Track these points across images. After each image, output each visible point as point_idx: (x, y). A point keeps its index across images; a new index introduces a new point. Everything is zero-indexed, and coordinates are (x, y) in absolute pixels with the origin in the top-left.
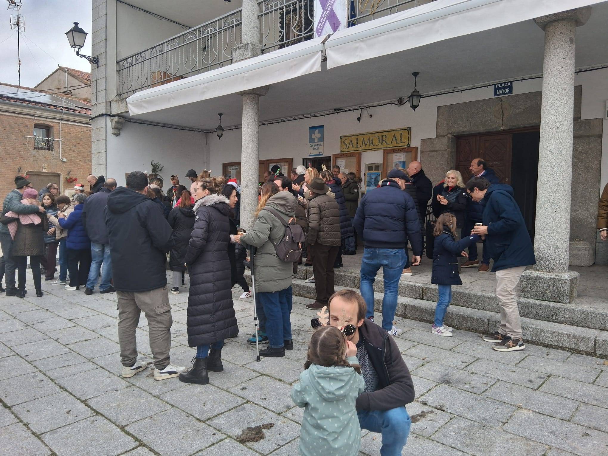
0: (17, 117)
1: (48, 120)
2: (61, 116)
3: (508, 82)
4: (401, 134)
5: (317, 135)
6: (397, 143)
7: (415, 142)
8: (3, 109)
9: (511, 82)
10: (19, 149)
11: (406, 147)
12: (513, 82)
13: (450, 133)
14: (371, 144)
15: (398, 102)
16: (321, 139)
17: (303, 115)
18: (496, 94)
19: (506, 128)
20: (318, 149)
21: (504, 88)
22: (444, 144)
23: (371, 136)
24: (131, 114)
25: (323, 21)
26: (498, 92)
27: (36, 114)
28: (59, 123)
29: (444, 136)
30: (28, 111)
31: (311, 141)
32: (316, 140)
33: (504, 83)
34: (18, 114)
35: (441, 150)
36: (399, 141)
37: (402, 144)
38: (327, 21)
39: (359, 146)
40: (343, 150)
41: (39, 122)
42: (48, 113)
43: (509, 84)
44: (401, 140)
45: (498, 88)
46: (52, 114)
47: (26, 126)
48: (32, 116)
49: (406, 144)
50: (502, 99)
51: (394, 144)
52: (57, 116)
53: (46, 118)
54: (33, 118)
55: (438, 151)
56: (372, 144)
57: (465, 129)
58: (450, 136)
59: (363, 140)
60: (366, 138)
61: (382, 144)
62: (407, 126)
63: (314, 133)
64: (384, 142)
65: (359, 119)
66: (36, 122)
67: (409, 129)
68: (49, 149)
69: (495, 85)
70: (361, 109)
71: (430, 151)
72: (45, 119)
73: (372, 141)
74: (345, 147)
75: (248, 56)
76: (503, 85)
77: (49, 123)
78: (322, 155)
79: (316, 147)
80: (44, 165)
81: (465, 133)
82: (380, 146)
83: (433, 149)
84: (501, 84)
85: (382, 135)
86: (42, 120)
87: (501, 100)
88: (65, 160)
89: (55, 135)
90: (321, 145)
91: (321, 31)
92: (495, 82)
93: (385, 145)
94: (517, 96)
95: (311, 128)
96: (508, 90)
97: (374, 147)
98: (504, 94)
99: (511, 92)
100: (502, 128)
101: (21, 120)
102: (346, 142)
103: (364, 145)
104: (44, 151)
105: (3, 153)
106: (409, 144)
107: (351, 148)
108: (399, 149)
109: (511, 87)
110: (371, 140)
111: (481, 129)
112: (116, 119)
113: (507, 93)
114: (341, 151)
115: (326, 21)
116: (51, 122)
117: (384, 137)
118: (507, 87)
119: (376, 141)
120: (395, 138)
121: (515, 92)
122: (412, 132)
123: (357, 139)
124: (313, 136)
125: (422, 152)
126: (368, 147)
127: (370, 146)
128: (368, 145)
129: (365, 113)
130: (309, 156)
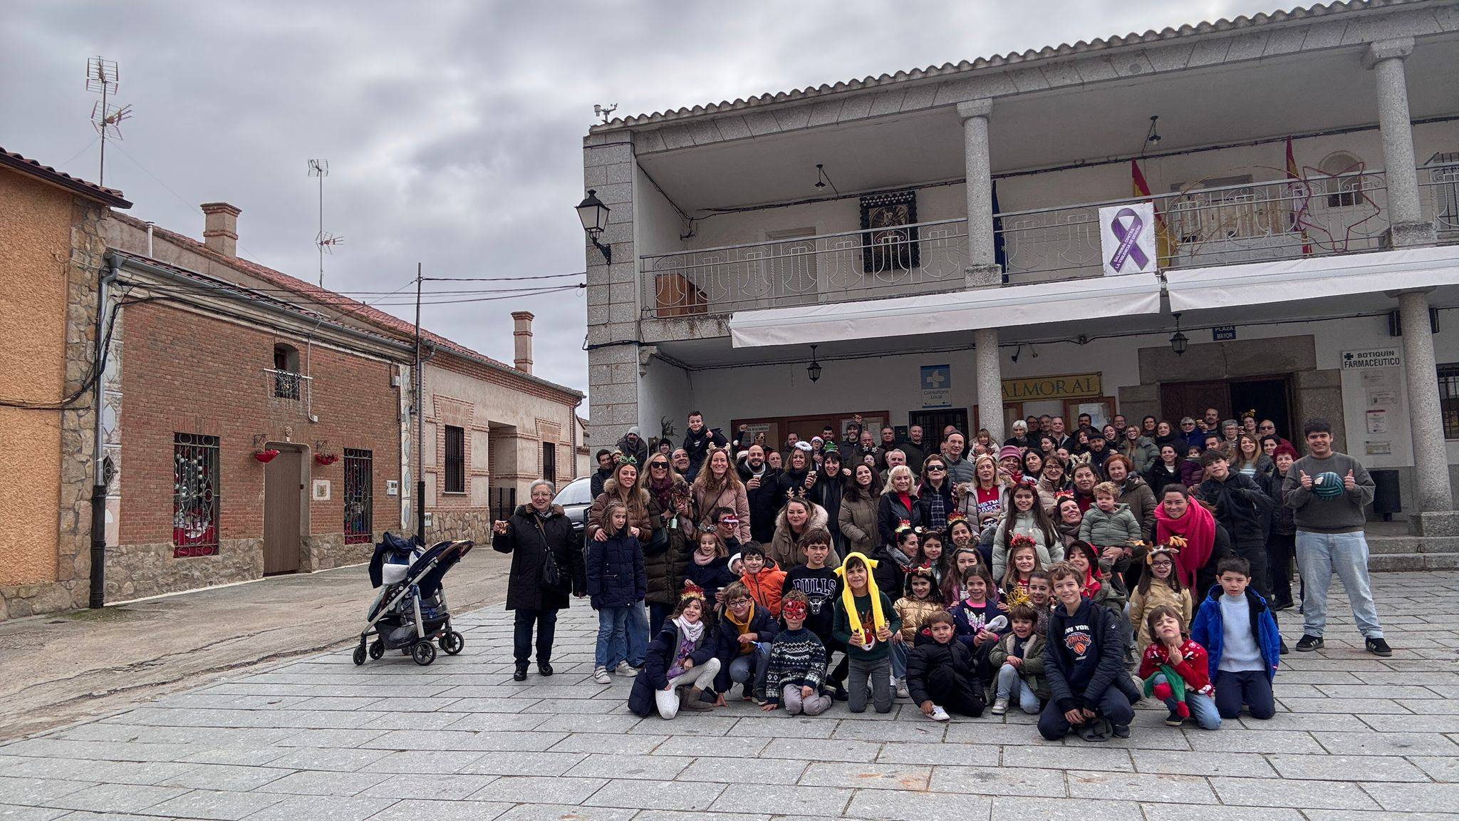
0: (253, 329)
1: (293, 337)
2: (312, 329)
3: (1229, 326)
4: (1088, 379)
5: (936, 377)
6: (1082, 391)
7: (1110, 391)
8: (239, 313)
9: (1234, 327)
10: (256, 395)
11: (1096, 396)
13: (1159, 381)
14: (1039, 392)
15: (1081, 340)
16: (946, 384)
17: (913, 349)
18: (1215, 338)
19: (1231, 377)
20: (940, 397)
21: (1224, 332)
22: (1153, 393)
23: (1039, 382)
24: (736, 344)
25: (1121, 255)
26: (1219, 336)
27: (280, 324)
28: (307, 343)
29: (1151, 384)
30: (270, 318)
31: (926, 385)
32: (936, 385)
33: (1225, 327)
34: (257, 324)
35: (1150, 401)
36: (1085, 389)
37: (1090, 393)
38: (1129, 255)
39: (1018, 394)
41: (283, 340)
42: (296, 324)
43: (1231, 328)
44: (1089, 388)
45: (1218, 332)
46: (300, 325)
47: (265, 349)
48: (275, 328)
49: (1096, 393)
50: (1224, 344)
51: (1078, 392)
52: (306, 329)
53: (292, 333)
54: (274, 332)
55: (1144, 401)
56: (1042, 392)
58: (1159, 384)
59: (1026, 386)
60: (1031, 384)
61: (1058, 393)
62: (1096, 370)
63: (930, 375)
64: (1061, 390)
65: (1015, 359)
66: (278, 340)
67: (1099, 374)
68: (294, 397)
69: (1214, 328)
70: (1019, 345)
71: (1133, 402)
72: (289, 335)
73: (1041, 388)
75: (996, 282)
76: (1224, 329)
77: (293, 344)
78: (950, 406)
79: (935, 395)
80: (289, 429)
82: (1054, 395)
83: (1136, 399)
84: (1221, 328)
85: (1057, 382)
86: (286, 338)
87: (1223, 346)
88: (316, 419)
89: (302, 368)
90: (947, 392)
91: (1121, 266)
92: (1213, 325)
93: (1062, 394)
94: (1241, 341)
95: (923, 368)
96: (1231, 335)
97: (1042, 396)
98: (1226, 339)
99: (1234, 337)
100: (1225, 377)
101: (258, 336)
103: (1027, 393)
104: (287, 400)
105: (234, 404)
106: (1101, 392)
108: (1089, 399)
109: (1233, 332)
110: (1038, 387)
111: (1199, 377)
112: (654, 350)
113: (1230, 338)
115: (1126, 256)
116: (295, 340)
117: (1061, 384)
118: (1229, 332)
119: (1047, 388)
120: (1079, 384)
121: (1238, 338)
122: (1104, 378)
123: (1015, 385)
124: (929, 379)
125: (1121, 403)
126: (1034, 395)
127: (1038, 394)
128: (1035, 392)
129: (1025, 351)
130: (924, 407)
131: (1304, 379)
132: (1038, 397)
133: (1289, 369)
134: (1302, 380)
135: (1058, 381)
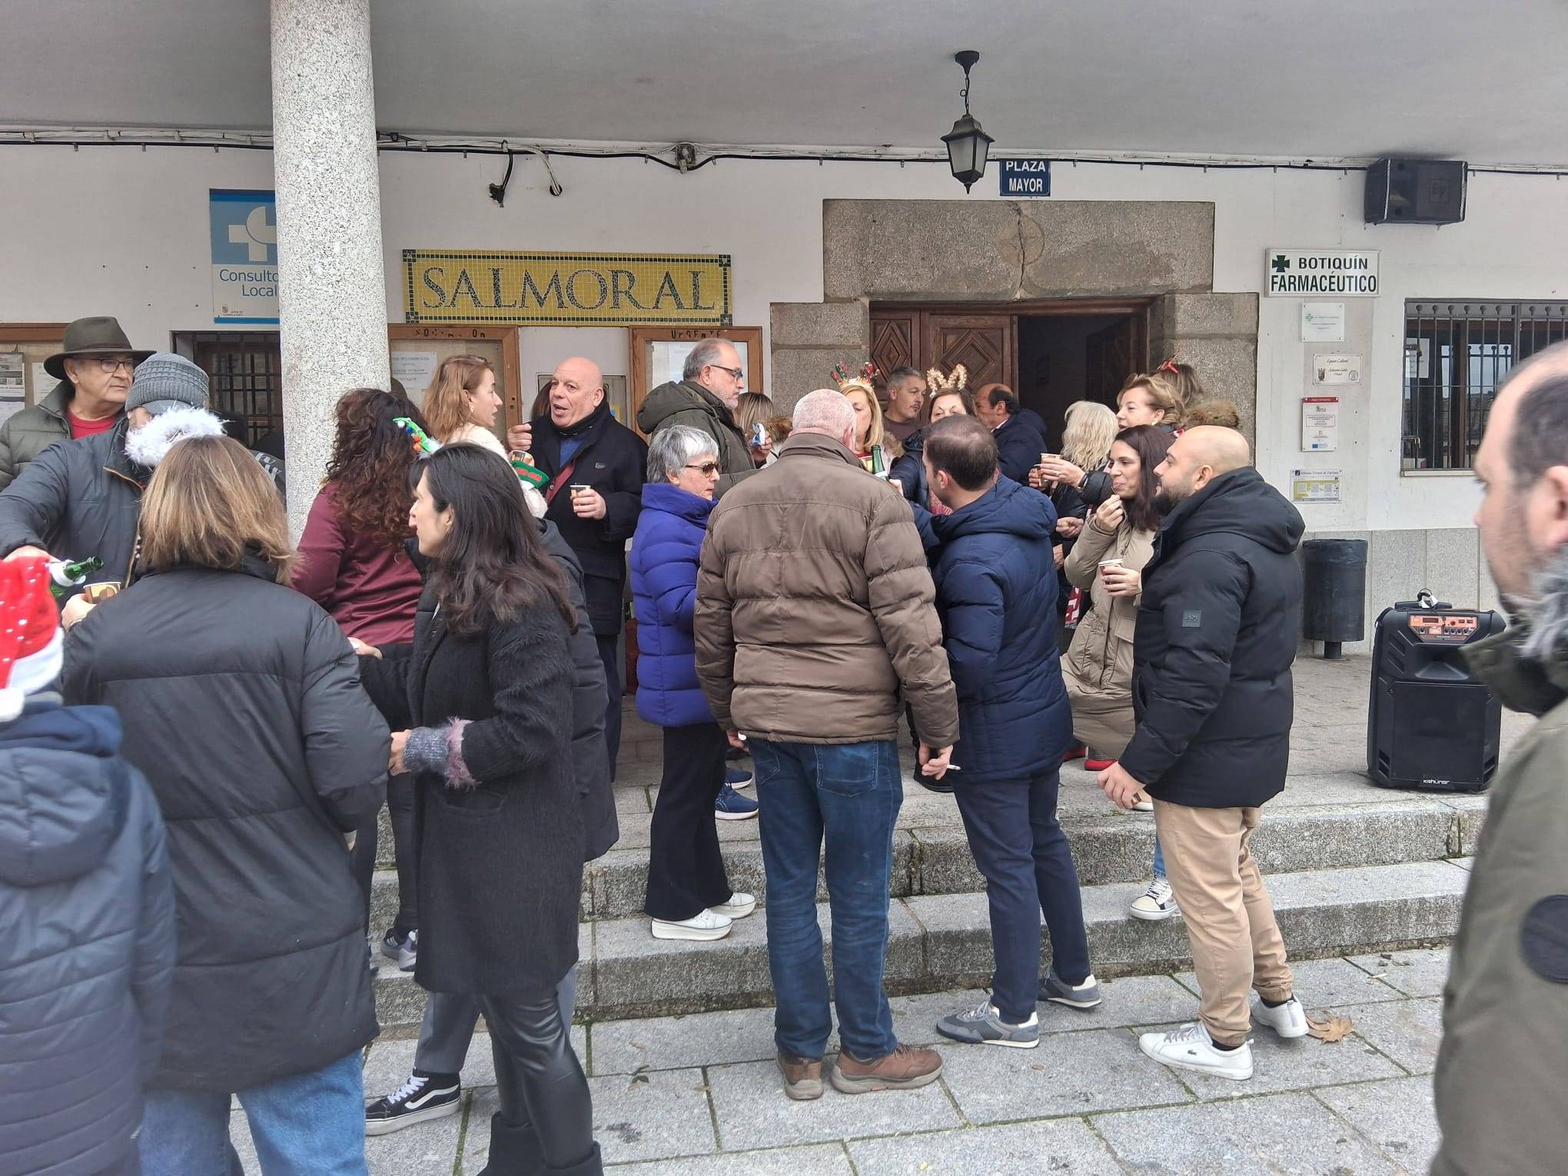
3: (1039, 160)
4: (695, 274)
6: (680, 306)
7: (750, 312)
9: (1047, 162)
11: (718, 324)
12: (1052, 163)
13: (867, 294)
14: (566, 299)
15: (680, 157)
17: (178, 127)
18: (1005, 189)
19: (1029, 296)
21: (1026, 175)
22: (852, 326)
23: (565, 270)
26: (1013, 185)
29: (849, 300)
31: (225, 251)
33: (1029, 160)
35: (841, 347)
36: (688, 302)
37: (701, 314)
39: (505, 300)
40: (423, 312)
43: (1042, 167)
44: (696, 297)
45: (1013, 173)
49: (716, 314)
50: (1022, 207)
51: (668, 310)
55: (830, 347)
56: (572, 298)
57: (916, 286)
58: (866, 301)
59: (527, 278)
60: (542, 275)
61: (616, 305)
62: (715, 250)
63: (243, 221)
64: (623, 299)
65: (498, 193)
67: (725, 261)
69: (1003, 161)
70: (511, 152)
71: (805, 347)
73: (569, 287)
74: (435, 298)
76: (1025, 166)
79: (258, 285)
81: (914, 299)
82: (605, 311)
83: (813, 340)
84: (1020, 162)
85: (615, 271)
87: (1019, 212)
92: (1004, 152)
93: (627, 310)
94: (1061, 204)
95: (216, 195)
96: (1039, 184)
97: (572, 311)
98: (1029, 193)
99: (1046, 191)
100: (1018, 296)
102: (434, 276)
103: (531, 299)
106: (726, 315)
107: (464, 308)
108: (696, 329)
109: (1045, 177)
110: (563, 283)
111: (965, 292)
113: (1037, 193)
114: (411, 314)
117: (623, 282)
118: (1036, 175)
119: (586, 290)
120: (672, 287)
121: (1057, 193)
122: (737, 271)
123: (496, 272)
124: (236, 234)
125: (775, 347)
126: (551, 308)
127: (561, 305)
128: (552, 301)
129: (530, 173)
130: (218, 320)
131: (1186, 315)
132: (562, 313)
133: (1155, 284)
134: (1180, 316)
135: (615, 274)
